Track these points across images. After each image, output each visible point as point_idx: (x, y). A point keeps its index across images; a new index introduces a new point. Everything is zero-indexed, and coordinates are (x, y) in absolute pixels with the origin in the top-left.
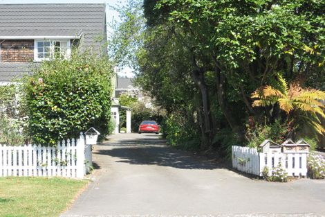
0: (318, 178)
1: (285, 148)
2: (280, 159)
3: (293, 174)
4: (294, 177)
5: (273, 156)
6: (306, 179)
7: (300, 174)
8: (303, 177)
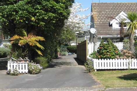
0: (34, 74)
1: (18, 61)
2: (16, 66)
3: (22, 72)
4: (22, 73)
5: (13, 64)
6: (28, 74)
7: (25, 72)
8: (27, 73)
